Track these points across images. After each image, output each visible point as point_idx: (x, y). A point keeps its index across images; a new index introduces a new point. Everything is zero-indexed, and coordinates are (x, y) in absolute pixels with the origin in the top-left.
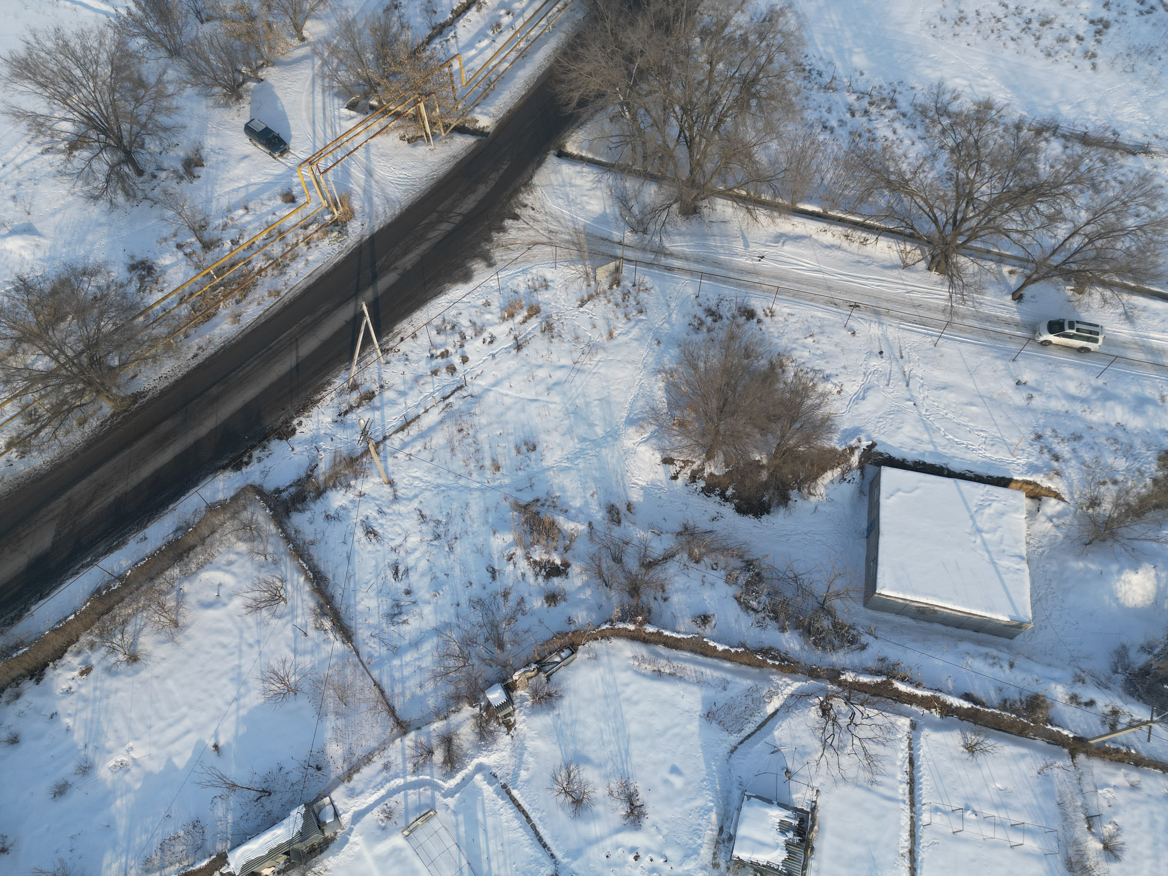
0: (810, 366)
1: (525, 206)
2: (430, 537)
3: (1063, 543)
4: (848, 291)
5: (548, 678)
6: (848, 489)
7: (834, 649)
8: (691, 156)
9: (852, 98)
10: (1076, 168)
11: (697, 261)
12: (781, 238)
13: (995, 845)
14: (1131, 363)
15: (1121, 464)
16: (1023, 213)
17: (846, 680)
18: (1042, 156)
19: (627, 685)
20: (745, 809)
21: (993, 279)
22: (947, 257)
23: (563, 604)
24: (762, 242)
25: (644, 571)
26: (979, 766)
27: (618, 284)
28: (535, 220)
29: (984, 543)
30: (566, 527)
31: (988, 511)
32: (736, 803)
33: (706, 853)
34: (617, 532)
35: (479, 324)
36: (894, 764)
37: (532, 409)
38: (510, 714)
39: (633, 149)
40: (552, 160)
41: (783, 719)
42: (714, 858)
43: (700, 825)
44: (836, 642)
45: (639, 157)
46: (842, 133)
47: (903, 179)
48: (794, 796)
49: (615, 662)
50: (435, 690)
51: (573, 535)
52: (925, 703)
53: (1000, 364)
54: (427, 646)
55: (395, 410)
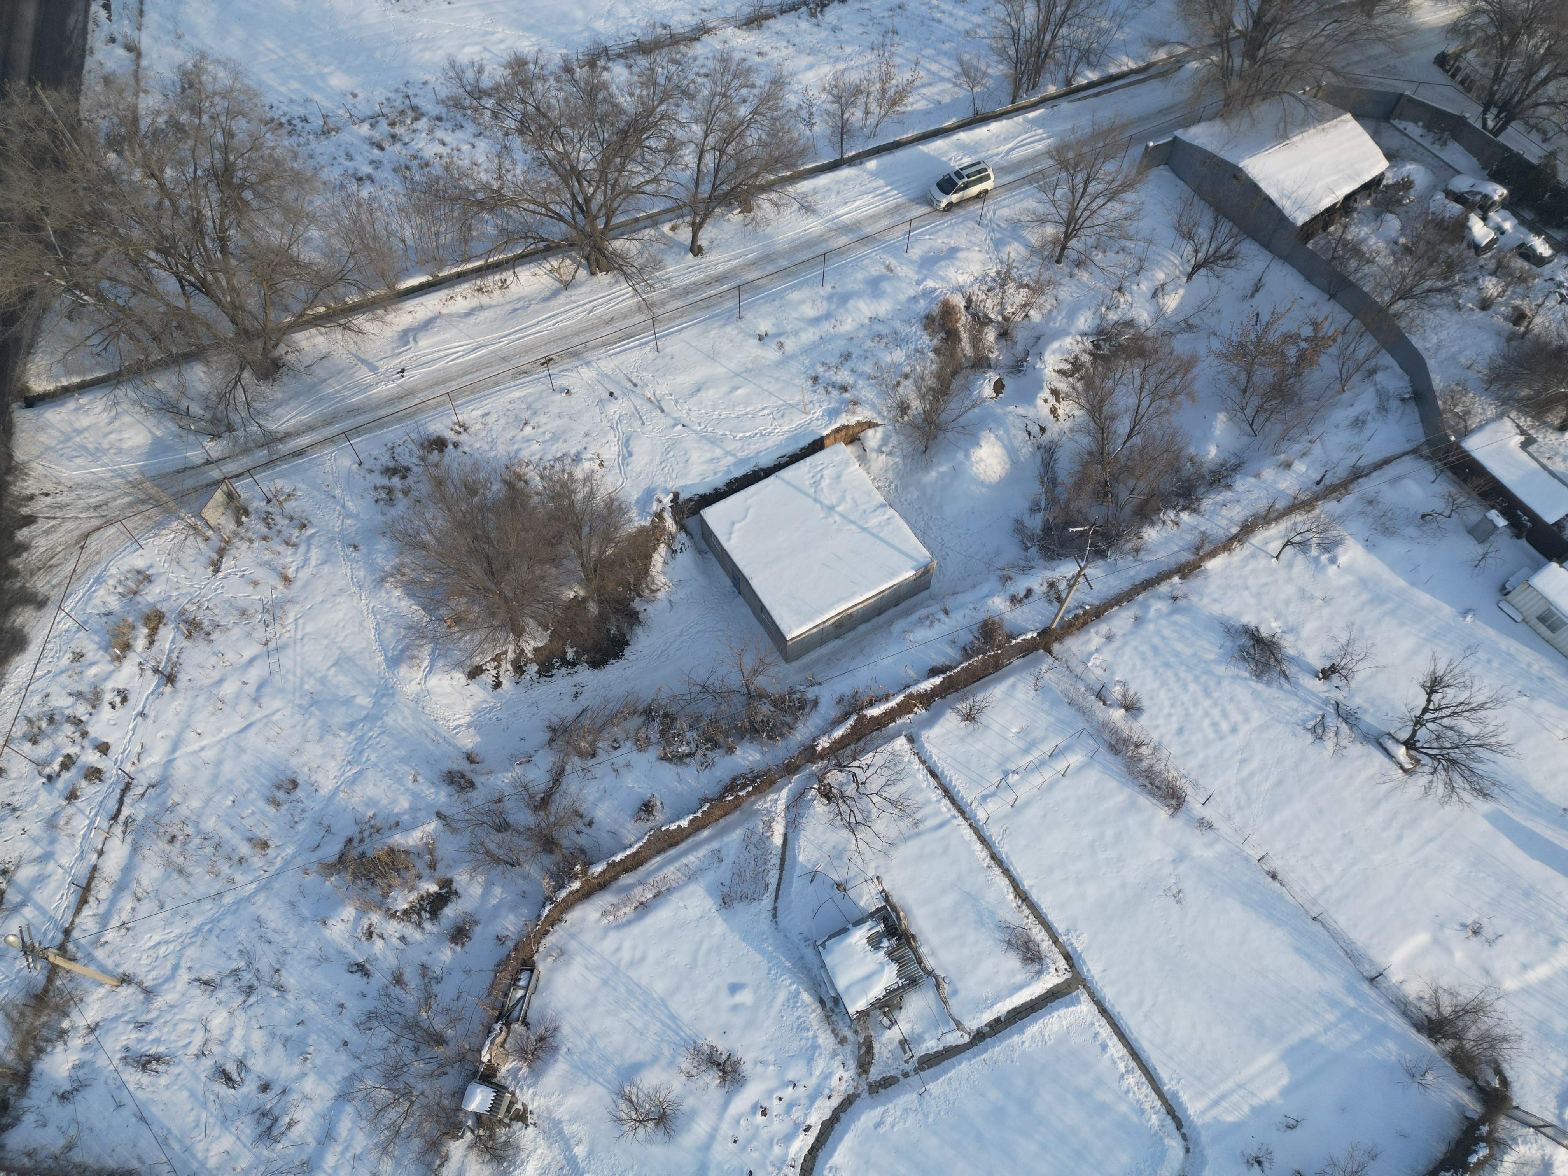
0: (550, 457)
1: (32, 497)
2: (240, 999)
3: (905, 465)
4: (527, 350)
5: (525, 1023)
6: (686, 559)
7: (791, 728)
8: (219, 303)
9: (365, 129)
10: (655, 84)
11: (326, 423)
12: (407, 336)
13: (1051, 786)
14: (839, 252)
15: (899, 355)
16: (639, 159)
17: (824, 749)
18: (614, 89)
19: (618, 950)
20: (828, 960)
21: (662, 246)
22: (600, 250)
23: (478, 929)
24: (389, 353)
25: (543, 814)
26: (987, 727)
27: (247, 513)
28: (61, 507)
29: (842, 516)
30: (411, 842)
31: (825, 483)
32: (817, 963)
33: (826, 1039)
34: (478, 797)
35: (85, 689)
36: (921, 790)
37: (252, 739)
38: (512, 1103)
39: (132, 337)
40: (23, 418)
41: (796, 838)
42: (836, 1035)
43: (799, 1018)
44: (788, 719)
45: (147, 341)
46: (383, 175)
47: (492, 191)
48: (862, 904)
49: (587, 938)
50: (398, 1163)
51: (427, 844)
52: (904, 708)
53: (730, 330)
54: (345, 1125)
55: (51, 885)
